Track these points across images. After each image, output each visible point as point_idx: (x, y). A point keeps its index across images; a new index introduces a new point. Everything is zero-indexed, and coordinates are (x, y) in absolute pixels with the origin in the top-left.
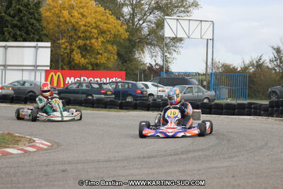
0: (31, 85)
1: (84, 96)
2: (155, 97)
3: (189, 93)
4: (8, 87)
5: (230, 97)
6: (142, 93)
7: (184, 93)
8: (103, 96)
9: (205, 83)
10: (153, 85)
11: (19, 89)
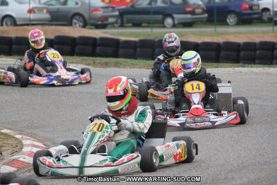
0: (77, 3)
1: (160, 17)
2: (272, 13)
4: (40, 10)
6: (251, 8)
8: (189, 16)
11: (58, 10)
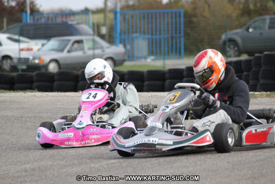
3: (76, 50)
5: (151, 53)
7: (69, 51)
9: (104, 30)
10: (9, 38)
